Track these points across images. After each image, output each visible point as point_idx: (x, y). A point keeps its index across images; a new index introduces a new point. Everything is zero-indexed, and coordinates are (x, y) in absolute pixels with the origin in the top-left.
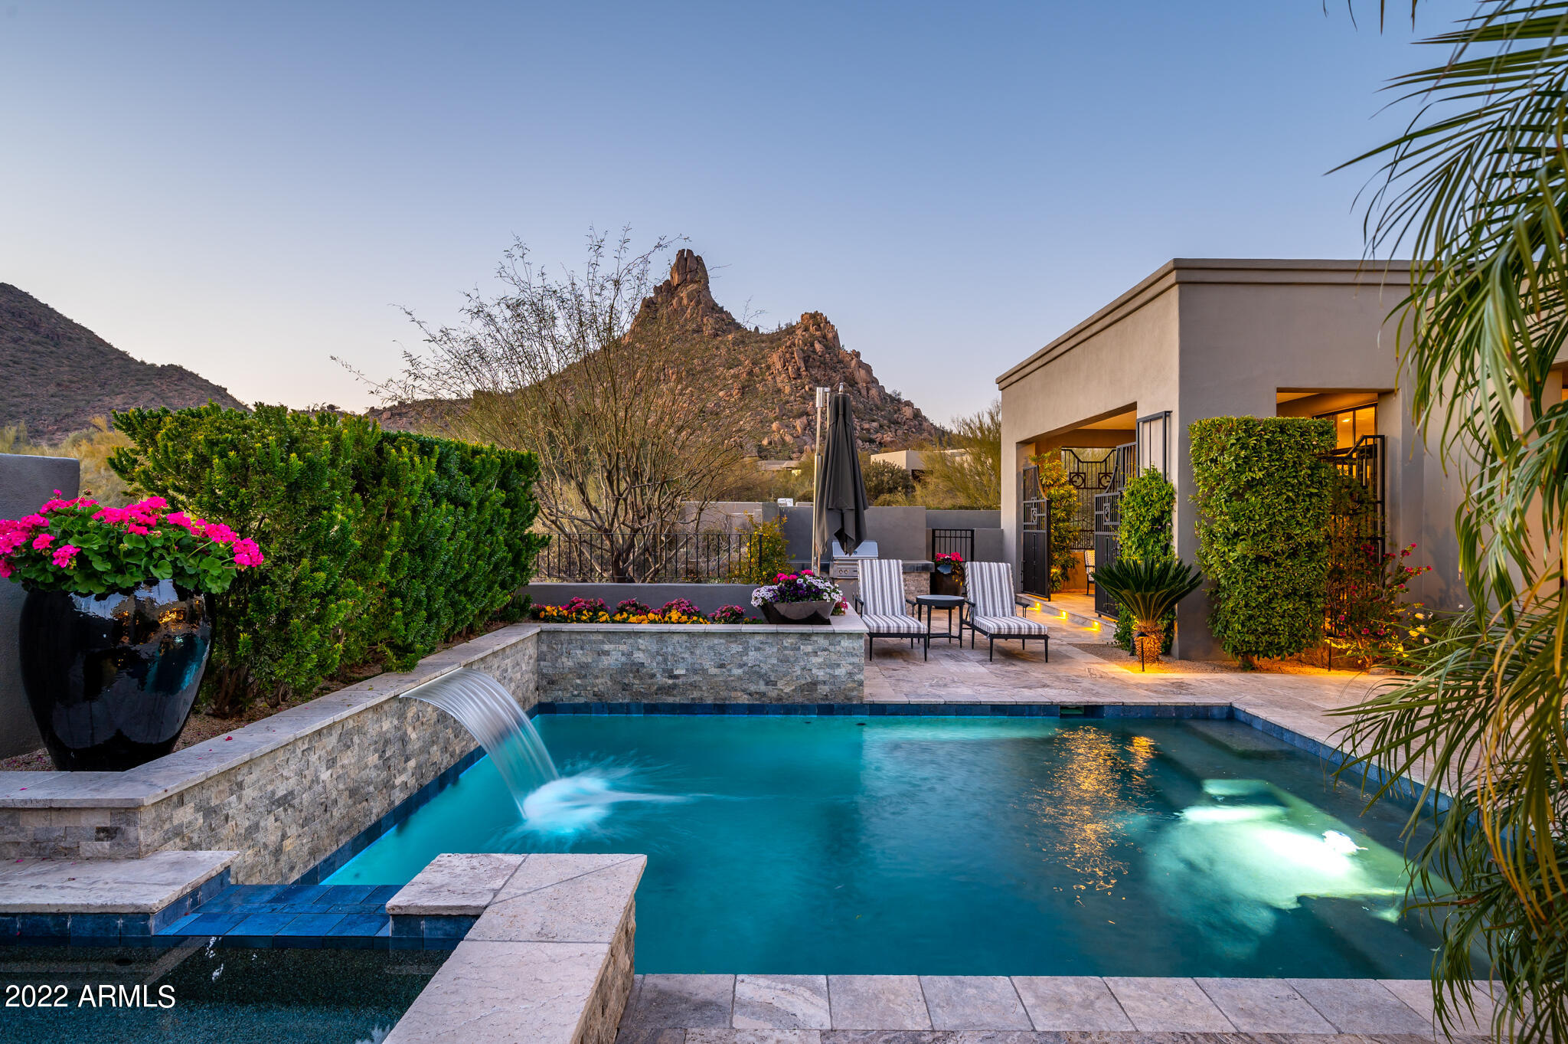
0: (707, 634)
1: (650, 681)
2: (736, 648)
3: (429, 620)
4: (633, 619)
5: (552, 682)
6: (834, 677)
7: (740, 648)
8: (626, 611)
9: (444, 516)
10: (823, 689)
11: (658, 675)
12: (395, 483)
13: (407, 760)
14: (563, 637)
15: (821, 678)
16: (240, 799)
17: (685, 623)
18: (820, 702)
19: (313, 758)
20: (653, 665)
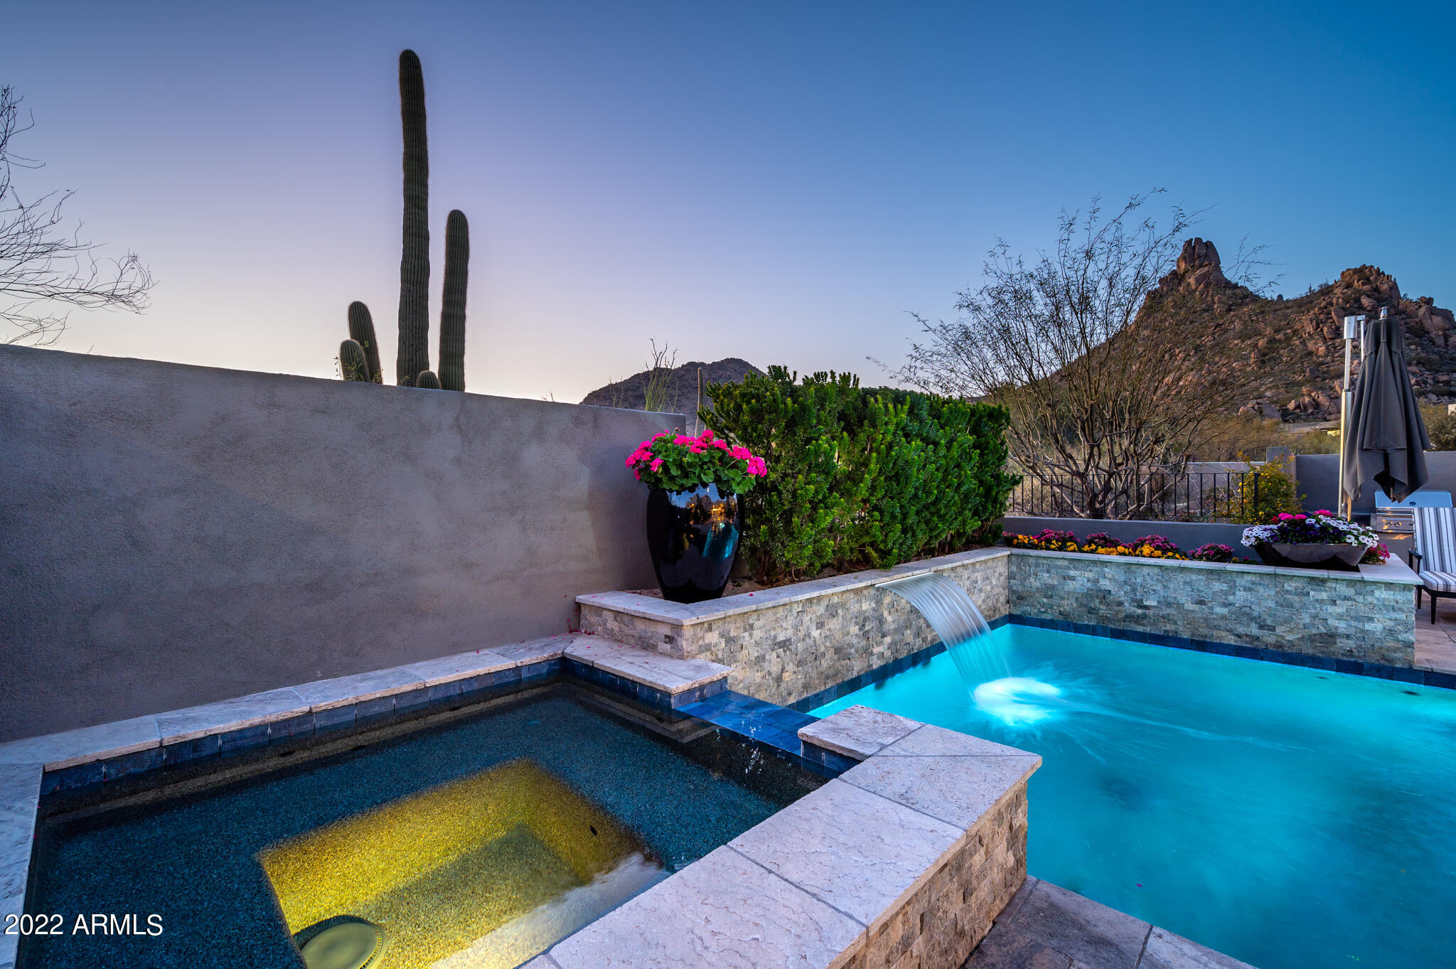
0: (1182, 569)
1: (1117, 608)
2: (1217, 586)
3: (904, 531)
4: (1100, 550)
5: (1021, 598)
6: (1363, 631)
7: (1225, 587)
8: (1095, 543)
9: (913, 451)
10: (1343, 644)
11: (1126, 604)
12: (874, 425)
13: (884, 636)
14: (1031, 561)
15: (1340, 631)
16: (751, 636)
17: (1159, 557)
18: (1340, 657)
19: (806, 619)
20: (1121, 594)
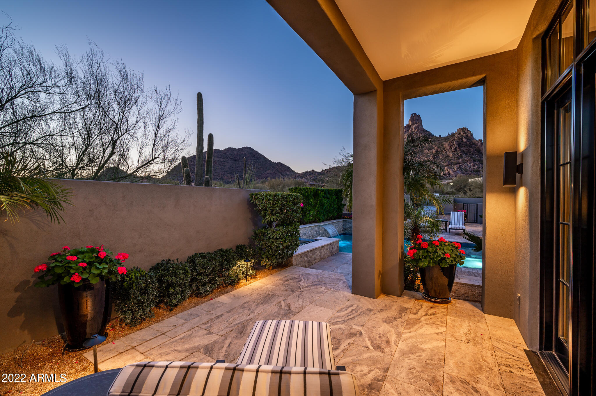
3: (323, 215)
5: (345, 230)
9: (325, 200)
12: (318, 196)
14: (347, 222)
19: (308, 230)
